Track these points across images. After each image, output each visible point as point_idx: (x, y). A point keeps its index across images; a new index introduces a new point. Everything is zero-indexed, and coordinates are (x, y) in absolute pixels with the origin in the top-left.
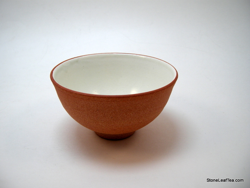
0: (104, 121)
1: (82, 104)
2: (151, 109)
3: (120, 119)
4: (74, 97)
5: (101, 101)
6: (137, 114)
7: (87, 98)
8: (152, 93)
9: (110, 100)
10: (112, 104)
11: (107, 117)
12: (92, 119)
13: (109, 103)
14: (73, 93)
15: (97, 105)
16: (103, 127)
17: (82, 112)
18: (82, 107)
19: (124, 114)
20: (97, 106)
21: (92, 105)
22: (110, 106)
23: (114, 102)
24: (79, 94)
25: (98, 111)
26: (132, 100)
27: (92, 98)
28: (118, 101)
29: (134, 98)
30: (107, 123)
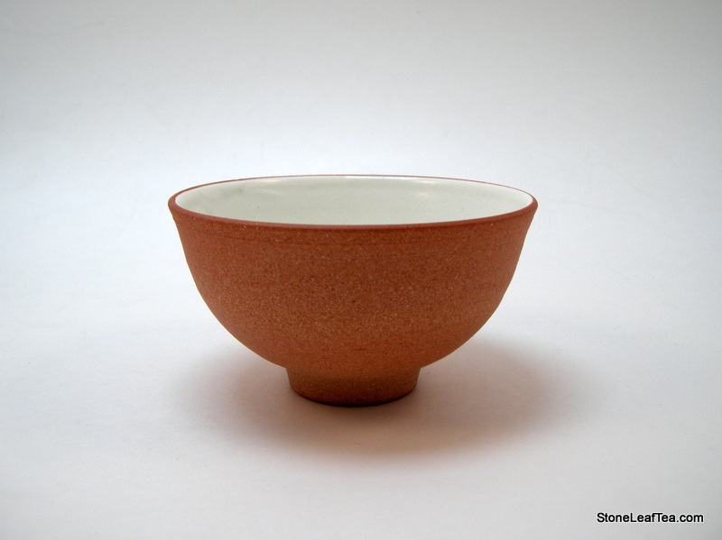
0: (330, 313)
1: (267, 260)
2: (468, 281)
3: (379, 306)
4: (244, 239)
5: (325, 244)
6: (426, 290)
7: (285, 238)
8: (469, 224)
9: (351, 239)
10: (357, 253)
11: (341, 298)
12: (294, 310)
13: (346, 249)
14: (243, 226)
15: (312, 257)
16: (326, 340)
17: (265, 288)
18: (266, 271)
19: (391, 289)
20: (313, 263)
21: (296, 259)
22: (349, 260)
23: (360, 244)
24: (260, 227)
25: (313, 279)
26: (414, 240)
27: (299, 233)
28: (373, 241)
29: (419, 233)
30: (339, 320)
